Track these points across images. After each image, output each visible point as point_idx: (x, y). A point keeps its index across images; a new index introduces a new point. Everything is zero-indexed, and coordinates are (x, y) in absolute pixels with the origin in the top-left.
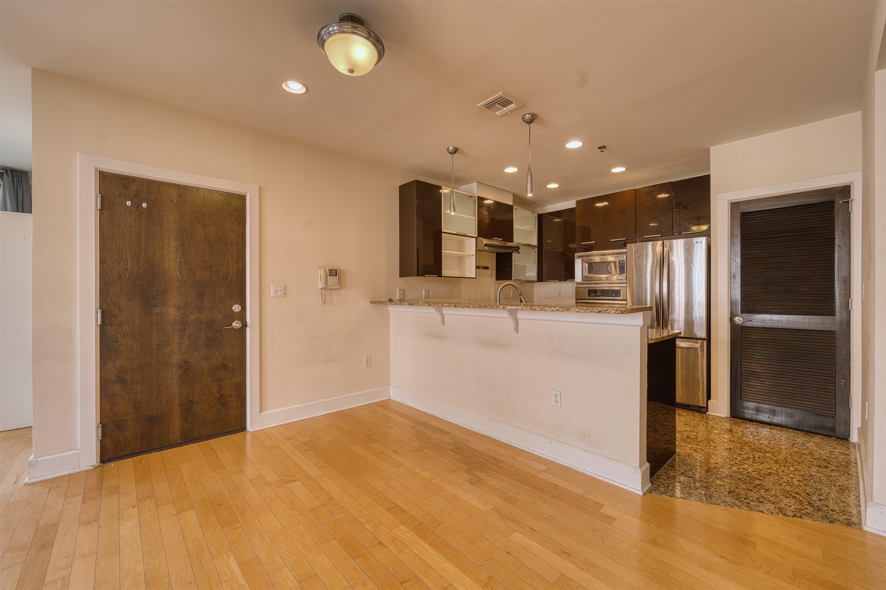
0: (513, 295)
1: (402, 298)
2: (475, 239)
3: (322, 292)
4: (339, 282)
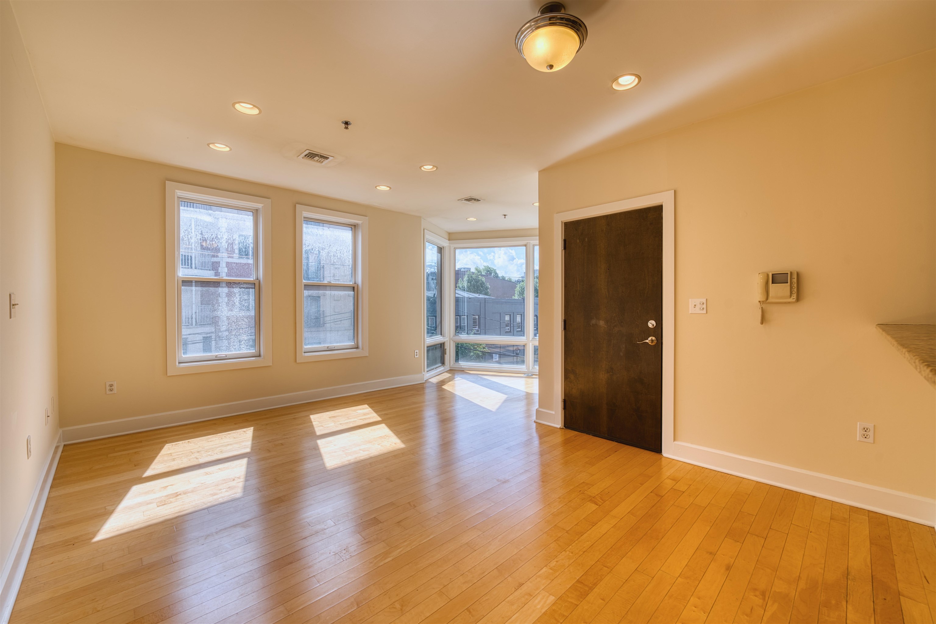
3: (762, 307)
4: (793, 292)
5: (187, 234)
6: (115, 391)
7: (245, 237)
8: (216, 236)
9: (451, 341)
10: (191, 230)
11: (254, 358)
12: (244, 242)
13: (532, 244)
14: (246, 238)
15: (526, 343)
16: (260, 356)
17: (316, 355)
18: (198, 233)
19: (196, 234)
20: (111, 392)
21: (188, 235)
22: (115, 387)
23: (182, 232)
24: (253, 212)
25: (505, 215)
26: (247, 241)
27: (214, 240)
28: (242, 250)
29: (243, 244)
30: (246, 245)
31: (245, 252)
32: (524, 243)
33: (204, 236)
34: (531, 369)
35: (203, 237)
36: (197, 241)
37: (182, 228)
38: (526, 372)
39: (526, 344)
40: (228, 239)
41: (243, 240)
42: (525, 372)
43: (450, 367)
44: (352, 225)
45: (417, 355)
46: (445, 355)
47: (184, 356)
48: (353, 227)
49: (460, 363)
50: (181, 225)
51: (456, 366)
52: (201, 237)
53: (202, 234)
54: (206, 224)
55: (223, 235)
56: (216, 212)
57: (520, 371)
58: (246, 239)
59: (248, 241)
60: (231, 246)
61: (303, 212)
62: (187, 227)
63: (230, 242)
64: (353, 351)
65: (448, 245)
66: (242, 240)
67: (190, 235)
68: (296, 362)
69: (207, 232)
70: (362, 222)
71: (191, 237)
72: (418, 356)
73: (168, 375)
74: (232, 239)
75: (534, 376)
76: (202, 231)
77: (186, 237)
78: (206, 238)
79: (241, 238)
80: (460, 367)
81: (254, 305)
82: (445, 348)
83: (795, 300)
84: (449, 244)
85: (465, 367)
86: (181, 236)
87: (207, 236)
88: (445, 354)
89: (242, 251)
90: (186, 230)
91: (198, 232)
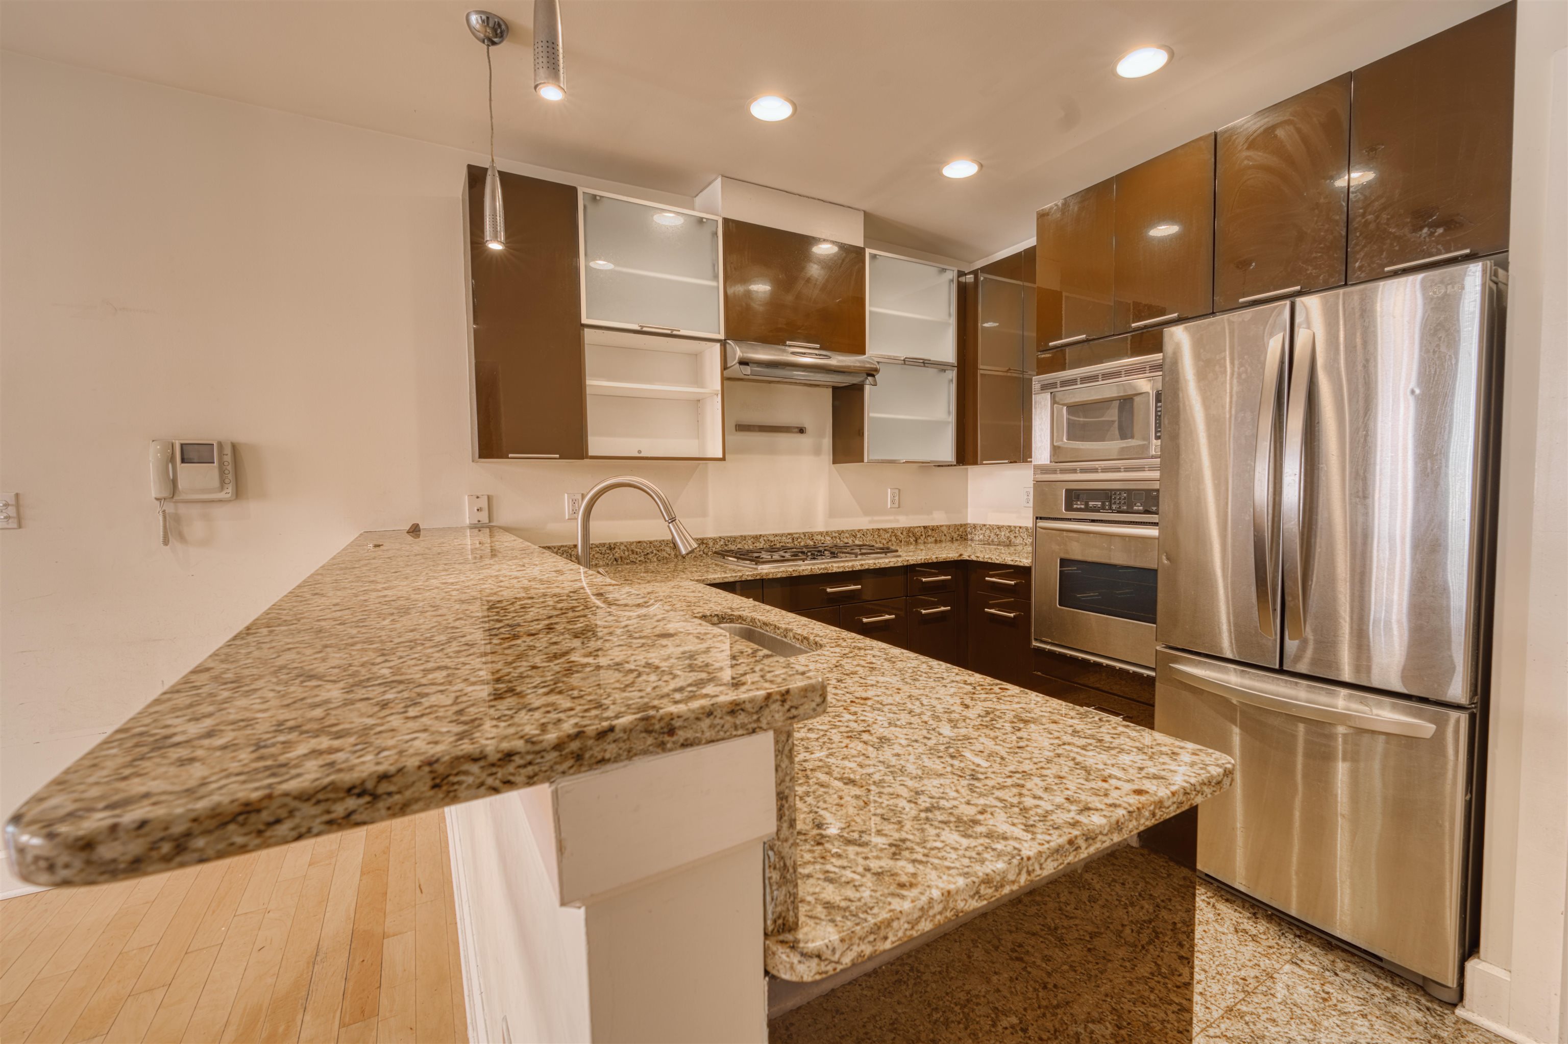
0: (893, 502)
1: (485, 519)
2: (718, 345)
3: (164, 511)
4: (227, 481)
83: (229, 495)
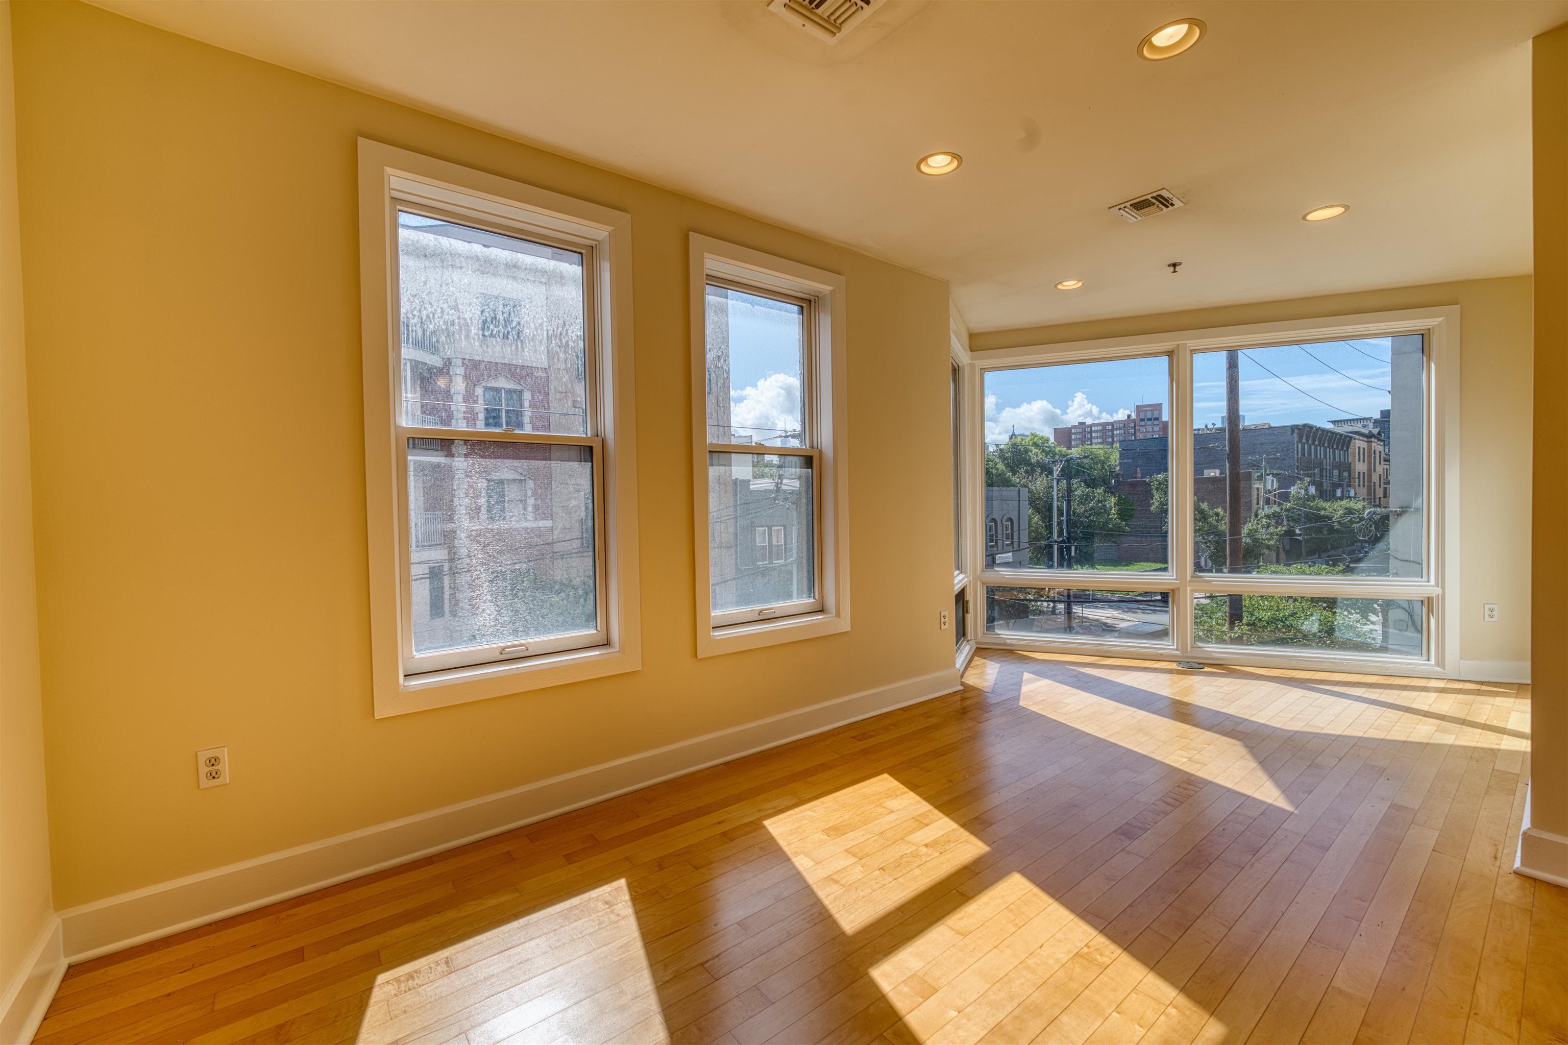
5: (418, 308)
6: (226, 776)
7: (564, 322)
8: (493, 315)
9: (979, 582)
10: (427, 295)
11: (598, 653)
12: (561, 334)
13: (1189, 347)
14: (566, 323)
15: (1176, 586)
16: (607, 644)
17: (741, 634)
18: (446, 305)
19: (442, 308)
20: (214, 780)
21: (420, 311)
22: (225, 766)
23: (405, 300)
24: (581, 254)
25: (1174, 265)
26: (569, 333)
27: (488, 327)
28: (558, 356)
29: (560, 340)
30: (567, 342)
31: (566, 363)
32: (1168, 346)
33: (461, 315)
34: (1191, 651)
35: (459, 318)
36: (444, 327)
37: (405, 290)
38: (1179, 657)
39: (1173, 590)
40: (523, 327)
41: (560, 329)
42: (1173, 656)
43: (977, 643)
44: (803, 299)
45: (945, 623)
46: (966, 615)
47: (418, 655)
48: (804, 305)
49: (998, 632)
50: (401, 281)
51: (989, 639)
52: (455, 317)
53: (458, 308)
54: (466, 280)
55: (510, 314)
56: (492, 250)
57: (1161, 655)
58: (567, 327)
59: (573, 332)
60: (529, 344)
61: (706, 255)
62: (418, 288)
63: (528, 334)
64: (819, 621)
65: (969, 361)
66: (558, 328)
67: (425, 308)
68: (696, 657)
69: (470, 304)
70: (831, 288)
71: (428, 316)
72: (946, 626)
73: (377, 717)
74: (532, 325)
75: (1206, 669)
76: (456, 301)
77: (414, 316)
78: (468, 321)
79: (556, 324)
80: (1000, 641)
81: (591, 506)
82: (966, 599)
84: (971, 360)
85: (1013, 642)
86: (403, 310)
87: (471, 316)
88: (967, 612)
89: (558, 360)
90: (415, 296)
91: (447, 302)
